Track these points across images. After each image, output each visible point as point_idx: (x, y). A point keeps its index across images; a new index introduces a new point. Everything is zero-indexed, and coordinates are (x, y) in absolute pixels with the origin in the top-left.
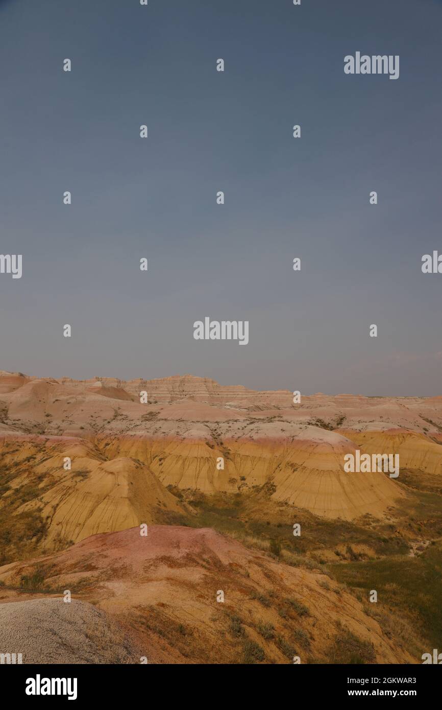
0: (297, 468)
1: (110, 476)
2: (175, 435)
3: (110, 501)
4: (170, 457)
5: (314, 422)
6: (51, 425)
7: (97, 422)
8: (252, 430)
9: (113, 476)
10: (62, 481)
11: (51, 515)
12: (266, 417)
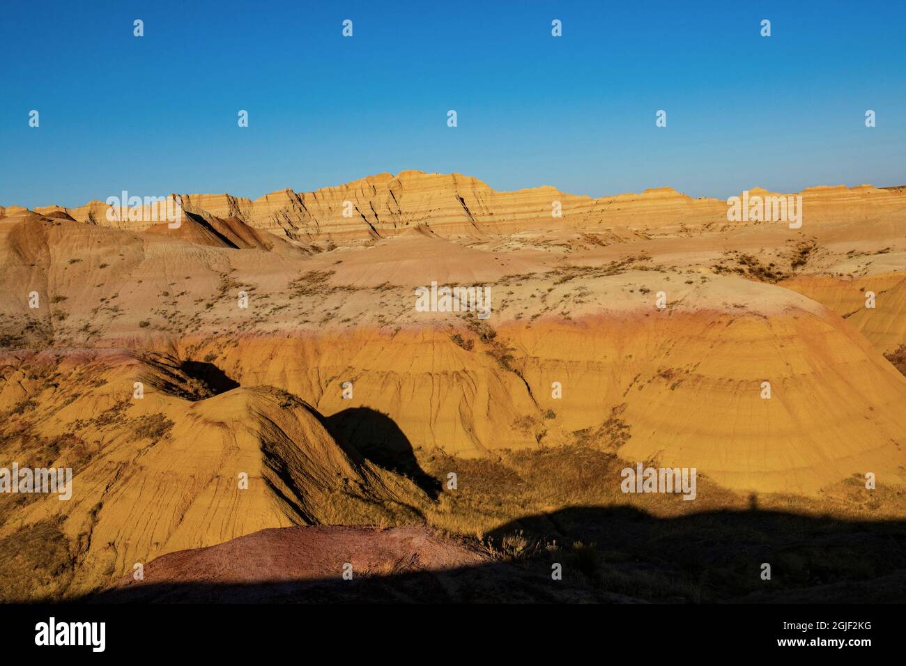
0: (681, 381)
1: (217, 433)
2: (376, 323)
3: (223, 488)
4: (365, 378)
5: (732, 265)
6: (67, 322)
7: (179, 308)
8: (565, 296)
9: (224, 432)
10: (104, 451)
11: (86, 529)
12: (609, 262)
